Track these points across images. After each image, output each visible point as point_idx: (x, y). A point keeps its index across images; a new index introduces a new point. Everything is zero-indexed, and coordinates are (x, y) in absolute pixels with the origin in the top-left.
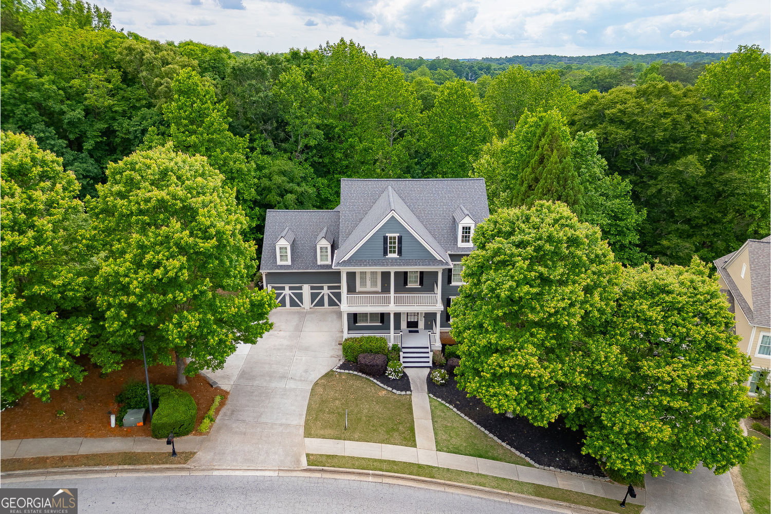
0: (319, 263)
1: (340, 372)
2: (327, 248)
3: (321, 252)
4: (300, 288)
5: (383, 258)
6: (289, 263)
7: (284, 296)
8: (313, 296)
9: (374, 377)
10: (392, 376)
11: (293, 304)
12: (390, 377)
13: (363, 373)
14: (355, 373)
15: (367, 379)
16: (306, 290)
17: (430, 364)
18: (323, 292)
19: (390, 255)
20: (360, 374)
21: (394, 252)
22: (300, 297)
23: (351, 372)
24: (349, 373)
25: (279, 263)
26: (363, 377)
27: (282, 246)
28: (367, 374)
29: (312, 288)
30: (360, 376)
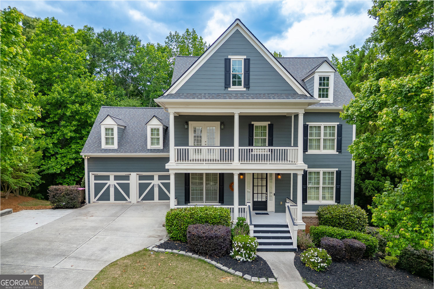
0: (149, 147)
1: (157, 252)
2: (158, 130)
3: (152, 134)
4: (127, 178)
5: (224, 92)
6: (115, 146)
7: (109, 188)
8: (142, 188)
9: (211, 257)
10: (241, 255)
11: (119, 197)
12: (238, 257)
13: (195, 252)
14: (182, 252)
15: (200, 260)
16: (134, 180)
17: (295, 246)
18: (153, 182)
19: (233, 88)
20: (190, 254)
21: (240, 84)
22: (126, 188)
23: (175, 251)
24: (172, 253)
25: (104, 146)
26: (194, 259)
27: (108, 127)
28: (201, 254)
29: (141, 178)
30: (190, 257)
